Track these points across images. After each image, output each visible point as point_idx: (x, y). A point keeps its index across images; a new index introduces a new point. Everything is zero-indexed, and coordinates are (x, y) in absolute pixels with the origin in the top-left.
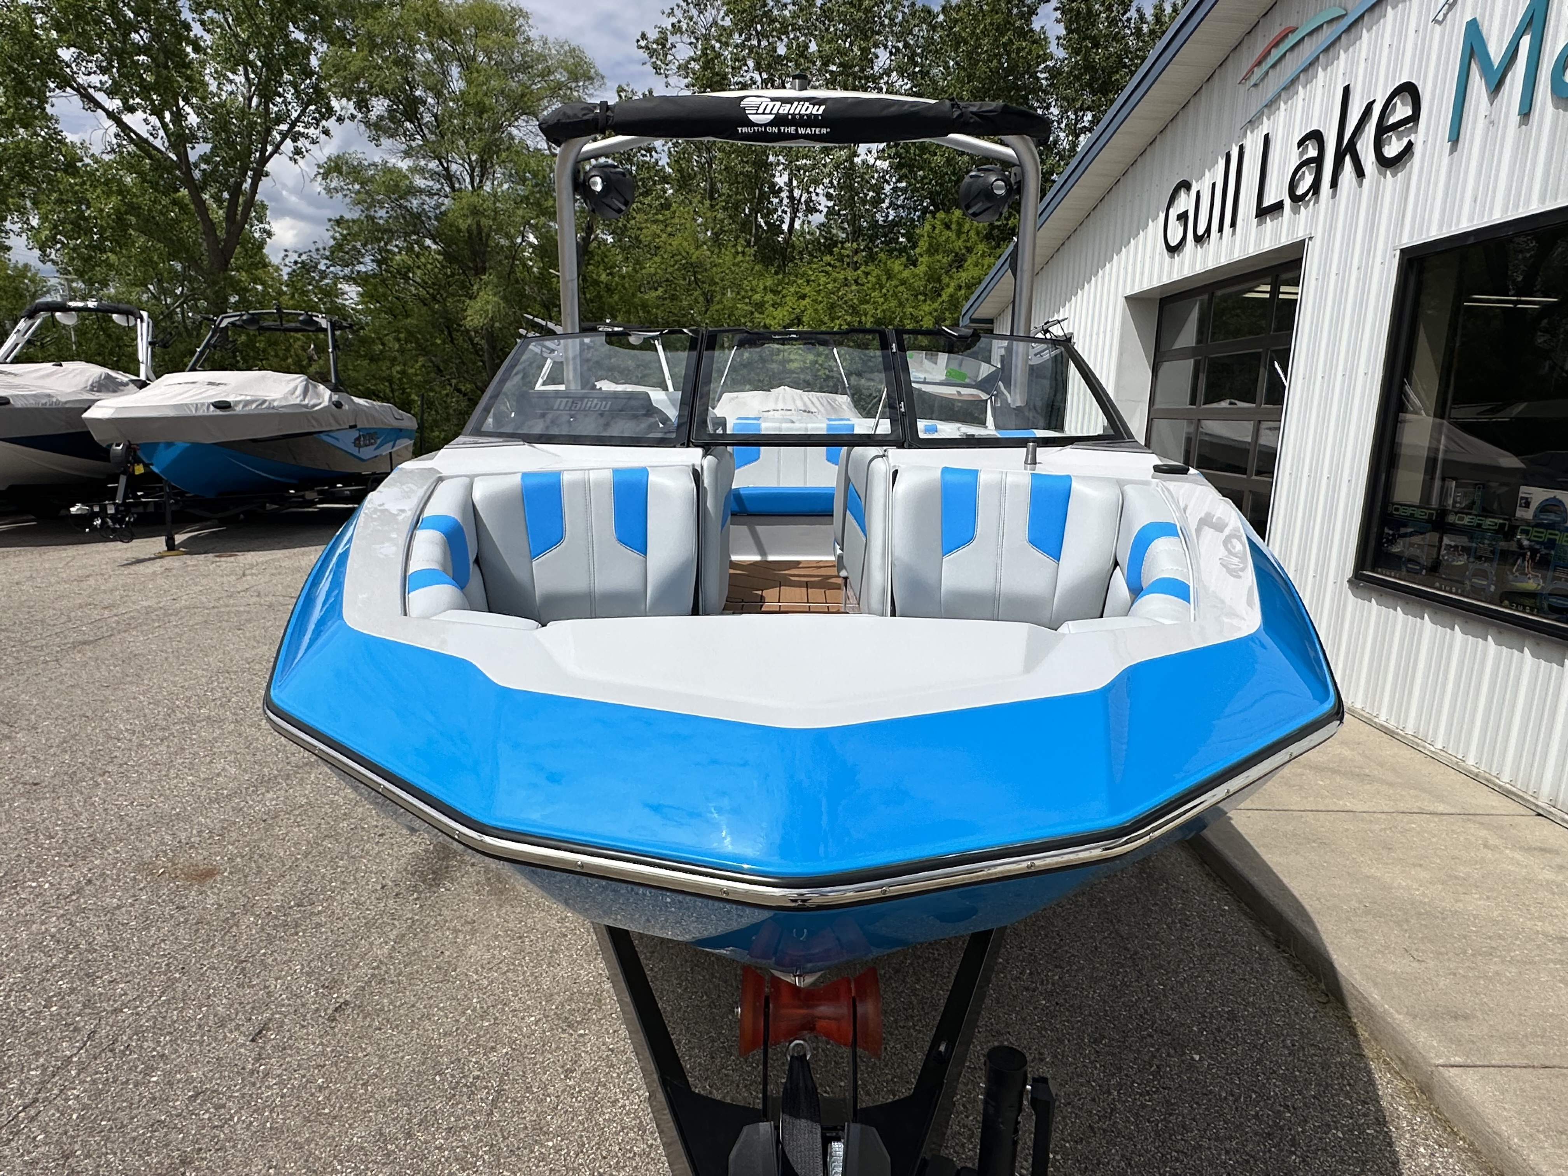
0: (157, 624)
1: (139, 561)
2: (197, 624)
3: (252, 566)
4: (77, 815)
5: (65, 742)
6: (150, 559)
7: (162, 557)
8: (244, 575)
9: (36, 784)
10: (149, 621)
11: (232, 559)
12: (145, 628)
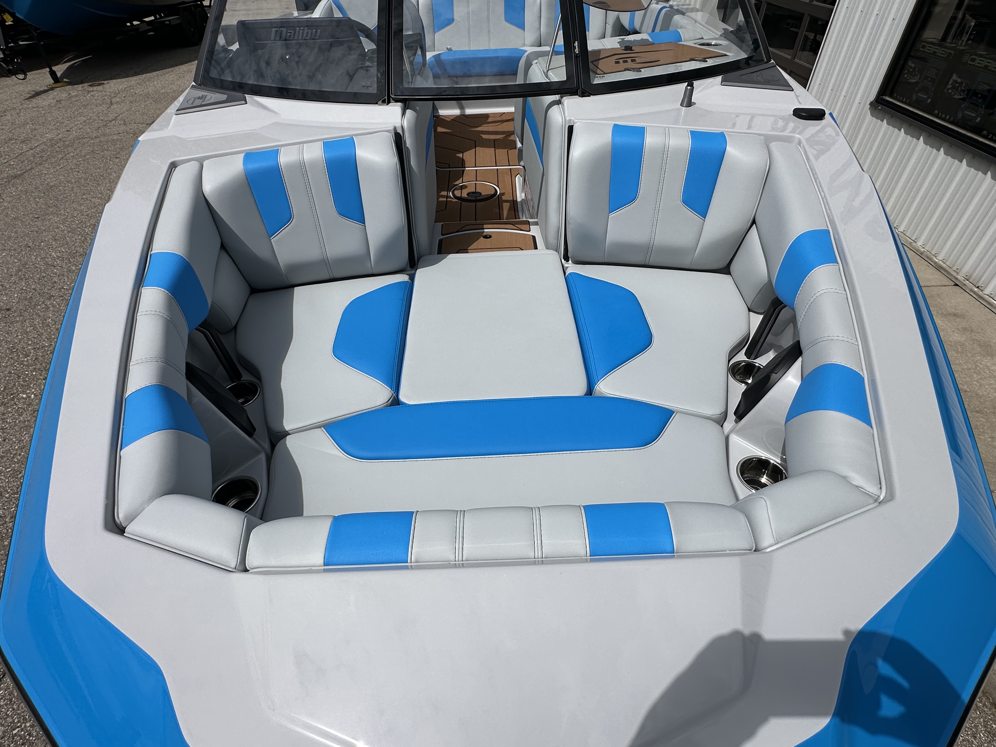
0: (60, 156)
1: (38, 94)
2: (88, 154)
3: (116, 94)
4: (41, 335)
5: (20, 270)
6: (45, 91)
7: (52, 89)
8: (112, 103)
9: (8, 310)
10: (55, 154)
11: (100, 88)
12: (53, 160)
